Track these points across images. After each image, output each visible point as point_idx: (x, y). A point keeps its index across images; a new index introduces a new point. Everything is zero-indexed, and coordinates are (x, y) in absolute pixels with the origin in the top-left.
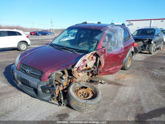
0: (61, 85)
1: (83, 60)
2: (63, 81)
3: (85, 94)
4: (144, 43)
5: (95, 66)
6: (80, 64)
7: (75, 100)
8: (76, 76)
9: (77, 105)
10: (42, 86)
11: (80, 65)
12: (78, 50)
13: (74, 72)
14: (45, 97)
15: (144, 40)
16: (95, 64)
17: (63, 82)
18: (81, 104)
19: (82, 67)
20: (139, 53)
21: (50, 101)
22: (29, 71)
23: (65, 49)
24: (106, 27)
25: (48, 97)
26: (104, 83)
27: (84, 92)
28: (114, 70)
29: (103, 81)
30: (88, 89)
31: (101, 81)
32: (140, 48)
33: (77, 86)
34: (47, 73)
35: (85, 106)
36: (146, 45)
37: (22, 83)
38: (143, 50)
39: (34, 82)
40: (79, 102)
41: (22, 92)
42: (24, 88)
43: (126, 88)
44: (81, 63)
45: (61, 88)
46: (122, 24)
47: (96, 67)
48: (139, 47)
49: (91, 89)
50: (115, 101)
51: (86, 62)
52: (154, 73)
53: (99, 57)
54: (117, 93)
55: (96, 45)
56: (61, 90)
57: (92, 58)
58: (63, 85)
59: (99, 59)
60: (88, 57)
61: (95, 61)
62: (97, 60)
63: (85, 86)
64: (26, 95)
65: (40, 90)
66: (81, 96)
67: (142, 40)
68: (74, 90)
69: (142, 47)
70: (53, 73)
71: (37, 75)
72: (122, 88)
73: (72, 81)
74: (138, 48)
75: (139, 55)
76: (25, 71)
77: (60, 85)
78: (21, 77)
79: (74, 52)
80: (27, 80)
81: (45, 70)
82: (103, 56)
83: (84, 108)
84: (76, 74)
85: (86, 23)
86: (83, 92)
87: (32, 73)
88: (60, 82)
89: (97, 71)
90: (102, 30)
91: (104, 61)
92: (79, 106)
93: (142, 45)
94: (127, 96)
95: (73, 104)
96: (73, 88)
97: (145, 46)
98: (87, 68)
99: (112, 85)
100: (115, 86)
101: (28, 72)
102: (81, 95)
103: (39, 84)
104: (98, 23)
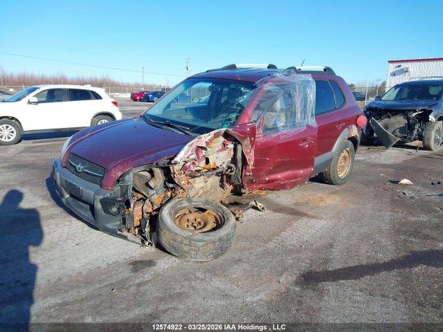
0: (147, 201)
1: (194, 146)
2: (151, 192)
3: (200, 223)
4: (408, 119)
5: (233, 166)
6: (186, 156)
7: (169, 229)
8: (183, 182)
9: (171, 241)
10: (102, 197)
11: (188, 157)
12: (196, 128)
13: (174, 173)
14: (109, 222)
15: (410, 111)
16: (234, 160)
17: (153, 195)
18: (179, 239)
19: (194, 163)
20: (395, 146)
21: (118, 232)
22: (81, 168)
23: (169, 125)
24: (269, 75)
25: (115, 224)
26: (263, 208)
27: (199, 220)
28: (288, 178)
29: (260, 204)
30: (208, 213)
31: (254, 203)
32: (398, 134)
33: (184, 205)
34: (113, 171)
35: (189, 245)
36: (414, 125)
37: (72, 195)
38: (406, 137)
39: (89, 190)
40: (176, 234)
41: (74, 219)
42: (74, 205)
43: (314, 221)
44: (190, 153)
45: (148, 208)
46: (325, 70)
47: (236, 166)
48: (394, 131)
49: (215, 214)
50: (271, 245)
51: (204, 153)
52: (404, 194)
53: (240, 143)
54: (284, 229)
55: (237, 117)
56: (148, 213)
57: (224, 145)
58: (152, 201)
59: (239, 147)
60: (207, 140)
61: (232, 153)
62: (235, 150)
63: (201, 206)
64: (81, 224)
65: (98, 206)
66: (188, 226)
67: (404, 113)
68: (173, 212)
69: (402, 130)
70: (128, 173)
71: (97, 176)
72: (304, 220)
73: (174, 195)
74: (393, 133)
75: (393, 151)
76: (75, 167)
77: (144, 200)
78: (66, 181)
79: (186, 131)
80: (76, 186)
81: (112, 165)
82: (249, 142)
83: (186, 248)
84: (181, 179)
85: (233, 67)
86: (195, 219)
87: (87, 173)
88: (144, 193)
89: (241, 177)
90: (257, 83)
91: (252, 154)
92: (176, 244)
93: (402, 125)
94: (306, 238)
95: (165, 239)
96: (173, 207)
97: (410, 127)
98: (208, 166)
99: (280, 214)
100: (289, 216)
101: (80, 171)
102: (190, 224)
103: (98, 194)
104: (268, 67)
